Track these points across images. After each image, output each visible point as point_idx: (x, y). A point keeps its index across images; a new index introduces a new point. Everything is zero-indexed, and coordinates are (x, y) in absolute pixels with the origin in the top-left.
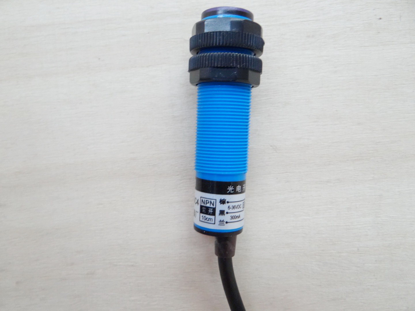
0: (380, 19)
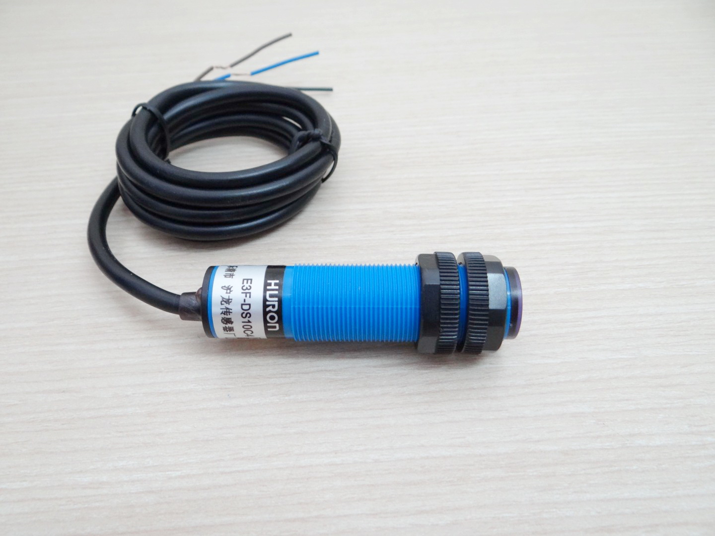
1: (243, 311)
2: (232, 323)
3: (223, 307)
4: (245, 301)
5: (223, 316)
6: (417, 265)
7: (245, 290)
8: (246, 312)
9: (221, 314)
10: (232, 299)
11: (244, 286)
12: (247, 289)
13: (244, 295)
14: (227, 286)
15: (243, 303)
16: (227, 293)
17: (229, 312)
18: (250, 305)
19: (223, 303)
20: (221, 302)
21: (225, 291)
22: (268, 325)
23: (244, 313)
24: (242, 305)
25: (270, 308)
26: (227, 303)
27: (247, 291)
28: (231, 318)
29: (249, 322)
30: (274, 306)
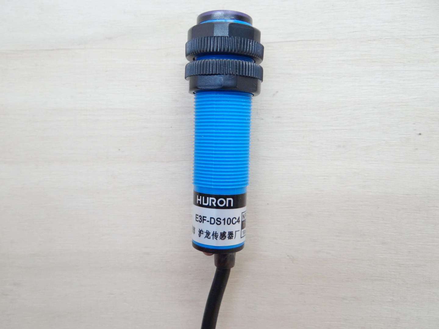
0: (420, 134)
1: (215, 223)
2: (225, 233)
3: (211, 237)
4: (208, 221)
5: (218, 238)
6: (195, 92)
7: (201, 220)
8: (216, 221)
9: (217, 239)
10: (207, 231)
11: (199, 220)
12: (201, 219)
13: (204, 221)
14: (199, 233)
15: (209, 223)
16: (203, 234)
17: (216, 233)
18: (211, 218)
19: (209, 237)
20: (208, 238)
21: (202, 234)
22: (227, 205)
23: (217, 223)
24: (211, 223)
25: (214, 203)
26: (209, 234)
27: (202, 219)
28: (221, 233)
29: (224, 219)
30: (213, 201)
